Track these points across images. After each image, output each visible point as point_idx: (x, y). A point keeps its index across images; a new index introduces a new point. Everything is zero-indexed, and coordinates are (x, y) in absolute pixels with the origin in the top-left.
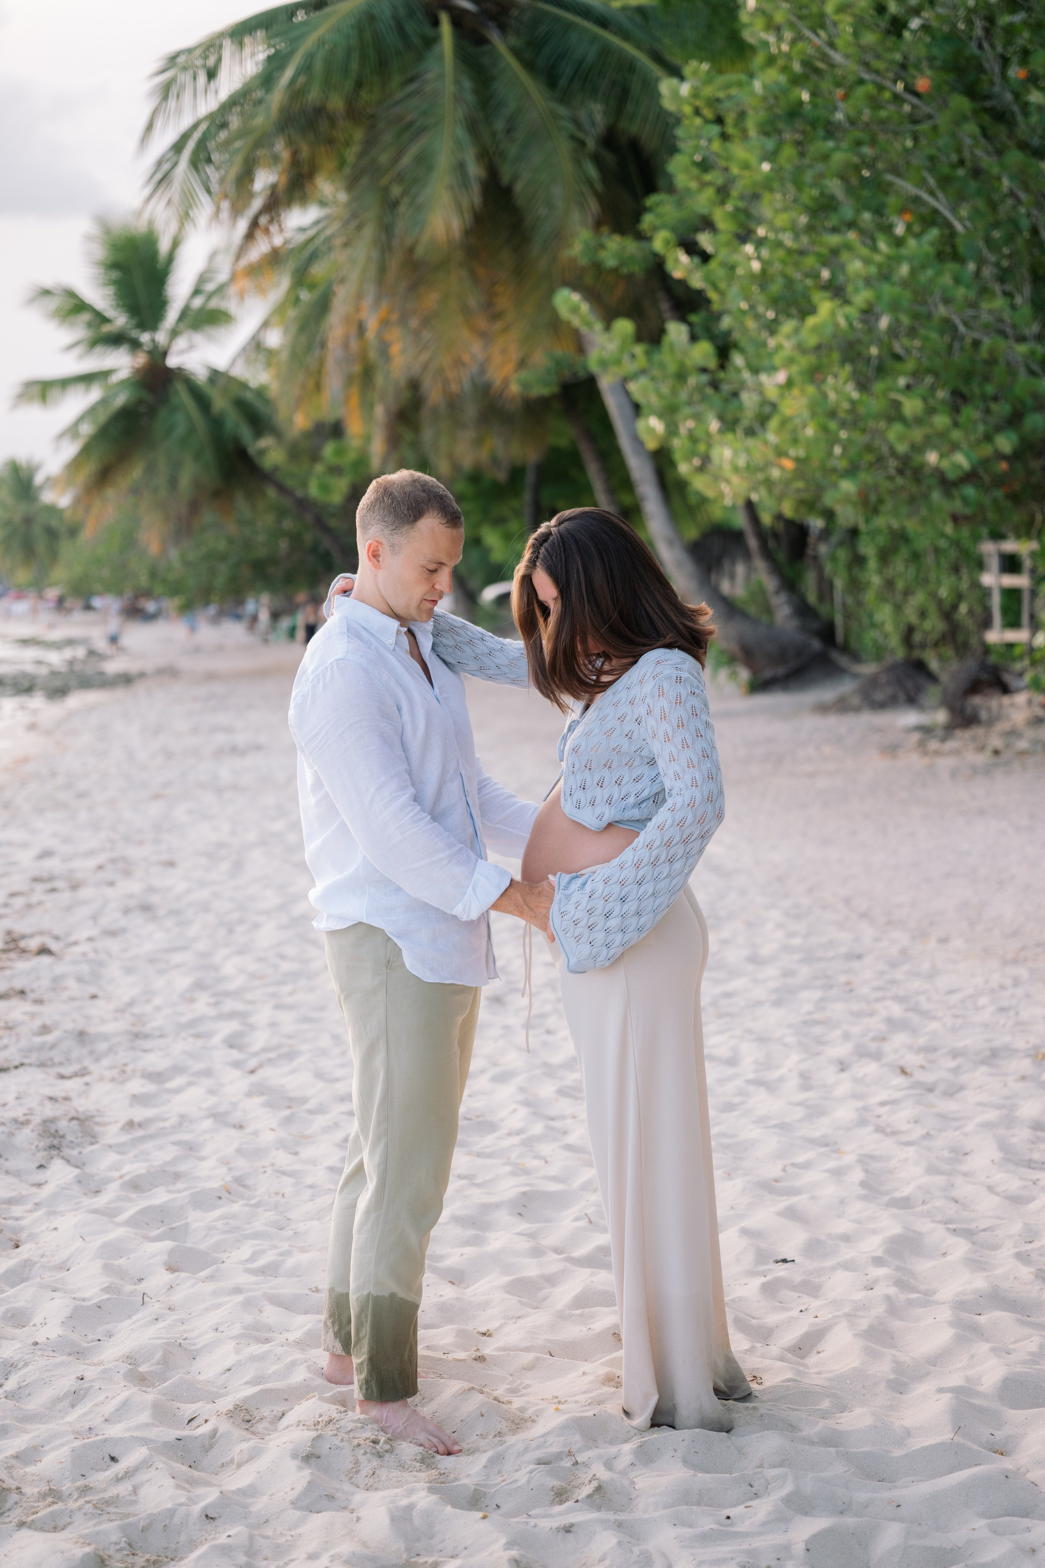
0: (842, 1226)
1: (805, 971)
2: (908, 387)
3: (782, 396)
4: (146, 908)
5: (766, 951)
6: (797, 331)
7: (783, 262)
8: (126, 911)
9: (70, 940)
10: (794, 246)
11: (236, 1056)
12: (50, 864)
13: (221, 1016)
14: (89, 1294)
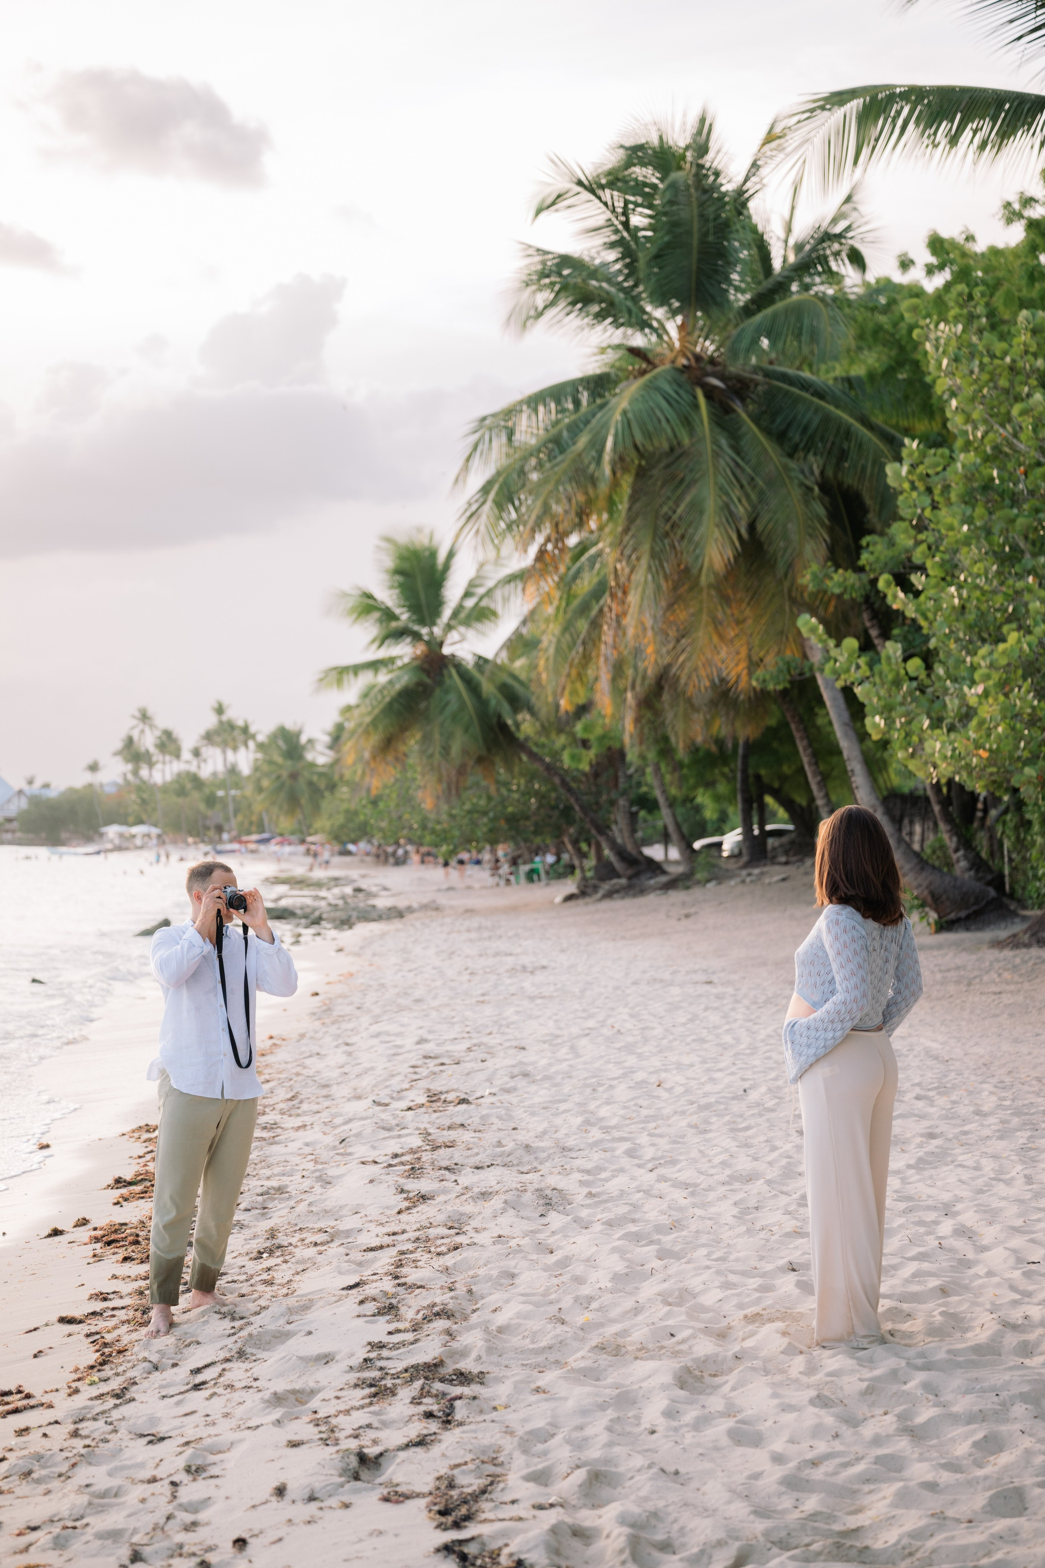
1: (1016, 1121)
3: (980, 703)
4: (526, 1075)
5: (985, 1108)
6: (991, 653)
7: (978, 599)
8: (512, 1077)
9: (478, 1094)
10: (986, 587)
11: (636, 1161)
12: (429, 1047)
13: (614, 1140)
14: (617, 1269)
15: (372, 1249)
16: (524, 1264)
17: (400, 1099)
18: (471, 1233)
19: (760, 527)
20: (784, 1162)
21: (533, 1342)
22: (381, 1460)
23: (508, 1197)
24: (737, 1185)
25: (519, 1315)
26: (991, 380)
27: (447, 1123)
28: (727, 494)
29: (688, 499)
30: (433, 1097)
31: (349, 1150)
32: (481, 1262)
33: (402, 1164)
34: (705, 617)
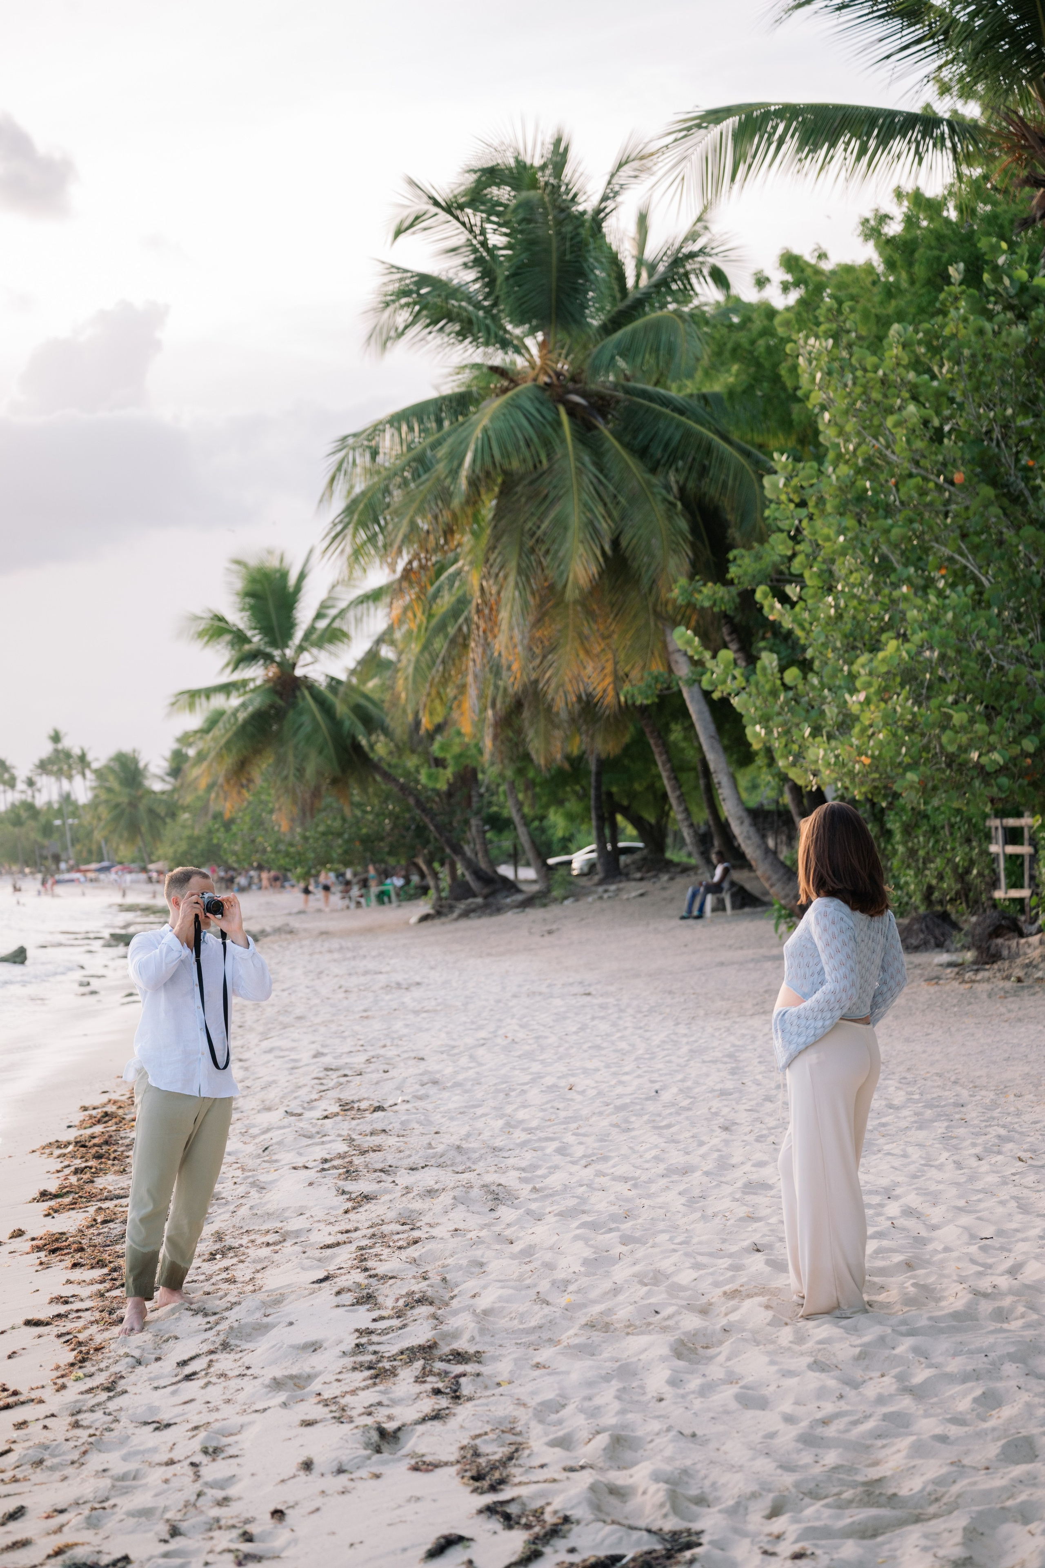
0: (1014, 1225)
1: (929, 1113)
2: (956, 702)
3: (862, 711)
4: (435, 1083)
5: (896, 1102)
6: (871, 660)
7: (855, 608)
8: (423, 1085)
9: (391, 1102)
10: (863, 597)
11: (569, 1159)
12: (328, 1060)
13: (540, 1140)
14: (585, 1255)
15: (329, 1247)
16: (489, 1254)
17: (311, 1109)
18: (426, 1229)
19: (624, 543)
20: (716, 1155)
21: (521, 1323)
22: (400, 1434)
23: (457, 1192)
24: (675, 1178)
25: (500, 1299)
26: (864, 393)
27: (368, 1129)
28: (591, 510)
29: (552, 515)
30: (346, 1107)
31: (274, 1157)
32: (447, 1253)
33: (335, 1167)
34: (571, 633)
